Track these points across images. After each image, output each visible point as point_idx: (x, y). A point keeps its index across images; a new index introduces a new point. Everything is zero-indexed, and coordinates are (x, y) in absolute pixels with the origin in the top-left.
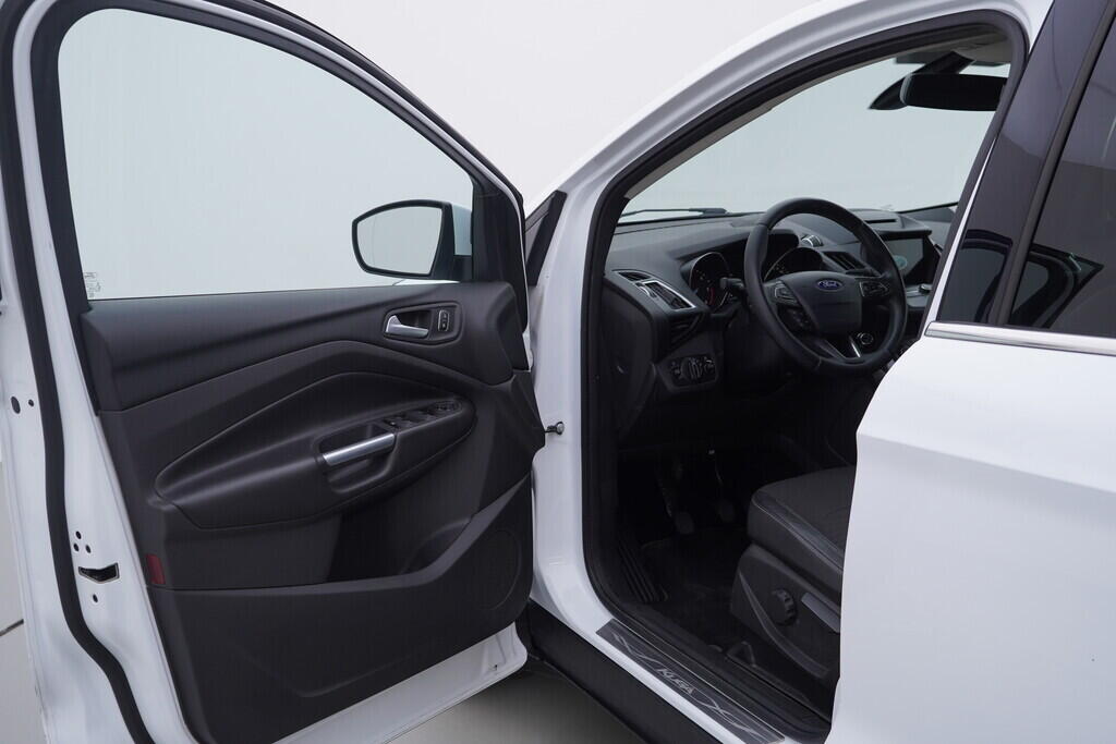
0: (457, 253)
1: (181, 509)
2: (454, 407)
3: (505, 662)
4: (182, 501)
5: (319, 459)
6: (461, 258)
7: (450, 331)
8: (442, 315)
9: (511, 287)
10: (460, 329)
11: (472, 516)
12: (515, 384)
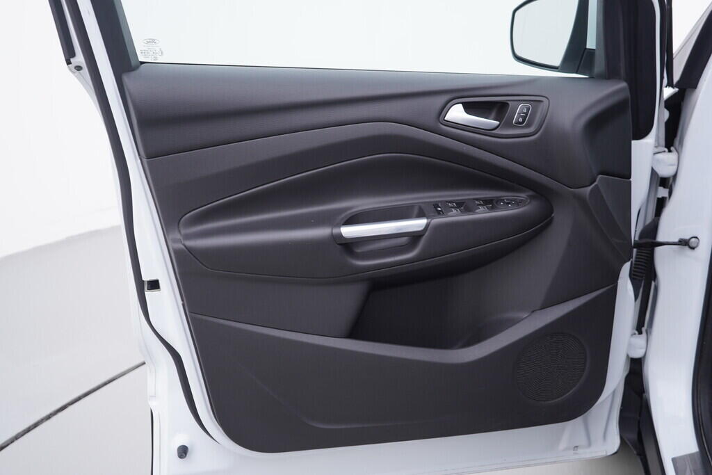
0: (588, 47)
1: (189, 250)
2: (518, 203)
3: (590, 445)
4: (191, 243)
5: (335, 231)
6: (592, 52)
7: (528, 125)
8: (522, 108)
9: (628, 88)
10: (541, 126)
11: (533, 312)
12: (596, 191)
